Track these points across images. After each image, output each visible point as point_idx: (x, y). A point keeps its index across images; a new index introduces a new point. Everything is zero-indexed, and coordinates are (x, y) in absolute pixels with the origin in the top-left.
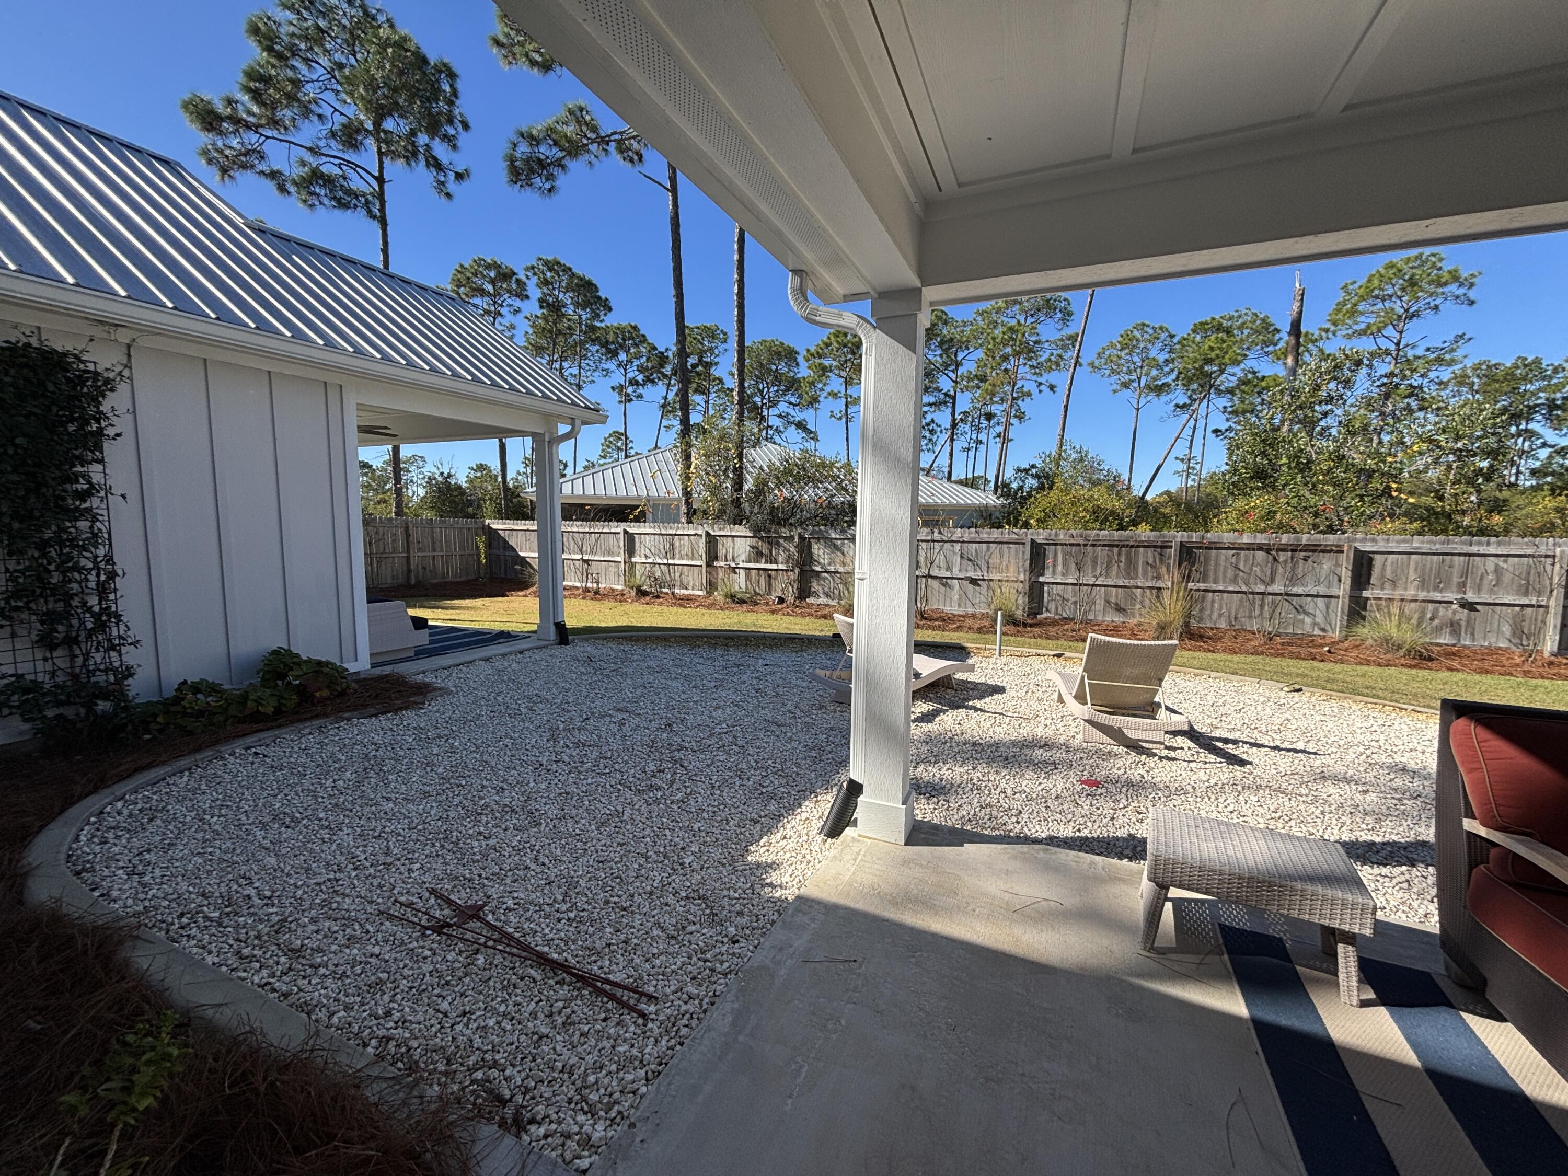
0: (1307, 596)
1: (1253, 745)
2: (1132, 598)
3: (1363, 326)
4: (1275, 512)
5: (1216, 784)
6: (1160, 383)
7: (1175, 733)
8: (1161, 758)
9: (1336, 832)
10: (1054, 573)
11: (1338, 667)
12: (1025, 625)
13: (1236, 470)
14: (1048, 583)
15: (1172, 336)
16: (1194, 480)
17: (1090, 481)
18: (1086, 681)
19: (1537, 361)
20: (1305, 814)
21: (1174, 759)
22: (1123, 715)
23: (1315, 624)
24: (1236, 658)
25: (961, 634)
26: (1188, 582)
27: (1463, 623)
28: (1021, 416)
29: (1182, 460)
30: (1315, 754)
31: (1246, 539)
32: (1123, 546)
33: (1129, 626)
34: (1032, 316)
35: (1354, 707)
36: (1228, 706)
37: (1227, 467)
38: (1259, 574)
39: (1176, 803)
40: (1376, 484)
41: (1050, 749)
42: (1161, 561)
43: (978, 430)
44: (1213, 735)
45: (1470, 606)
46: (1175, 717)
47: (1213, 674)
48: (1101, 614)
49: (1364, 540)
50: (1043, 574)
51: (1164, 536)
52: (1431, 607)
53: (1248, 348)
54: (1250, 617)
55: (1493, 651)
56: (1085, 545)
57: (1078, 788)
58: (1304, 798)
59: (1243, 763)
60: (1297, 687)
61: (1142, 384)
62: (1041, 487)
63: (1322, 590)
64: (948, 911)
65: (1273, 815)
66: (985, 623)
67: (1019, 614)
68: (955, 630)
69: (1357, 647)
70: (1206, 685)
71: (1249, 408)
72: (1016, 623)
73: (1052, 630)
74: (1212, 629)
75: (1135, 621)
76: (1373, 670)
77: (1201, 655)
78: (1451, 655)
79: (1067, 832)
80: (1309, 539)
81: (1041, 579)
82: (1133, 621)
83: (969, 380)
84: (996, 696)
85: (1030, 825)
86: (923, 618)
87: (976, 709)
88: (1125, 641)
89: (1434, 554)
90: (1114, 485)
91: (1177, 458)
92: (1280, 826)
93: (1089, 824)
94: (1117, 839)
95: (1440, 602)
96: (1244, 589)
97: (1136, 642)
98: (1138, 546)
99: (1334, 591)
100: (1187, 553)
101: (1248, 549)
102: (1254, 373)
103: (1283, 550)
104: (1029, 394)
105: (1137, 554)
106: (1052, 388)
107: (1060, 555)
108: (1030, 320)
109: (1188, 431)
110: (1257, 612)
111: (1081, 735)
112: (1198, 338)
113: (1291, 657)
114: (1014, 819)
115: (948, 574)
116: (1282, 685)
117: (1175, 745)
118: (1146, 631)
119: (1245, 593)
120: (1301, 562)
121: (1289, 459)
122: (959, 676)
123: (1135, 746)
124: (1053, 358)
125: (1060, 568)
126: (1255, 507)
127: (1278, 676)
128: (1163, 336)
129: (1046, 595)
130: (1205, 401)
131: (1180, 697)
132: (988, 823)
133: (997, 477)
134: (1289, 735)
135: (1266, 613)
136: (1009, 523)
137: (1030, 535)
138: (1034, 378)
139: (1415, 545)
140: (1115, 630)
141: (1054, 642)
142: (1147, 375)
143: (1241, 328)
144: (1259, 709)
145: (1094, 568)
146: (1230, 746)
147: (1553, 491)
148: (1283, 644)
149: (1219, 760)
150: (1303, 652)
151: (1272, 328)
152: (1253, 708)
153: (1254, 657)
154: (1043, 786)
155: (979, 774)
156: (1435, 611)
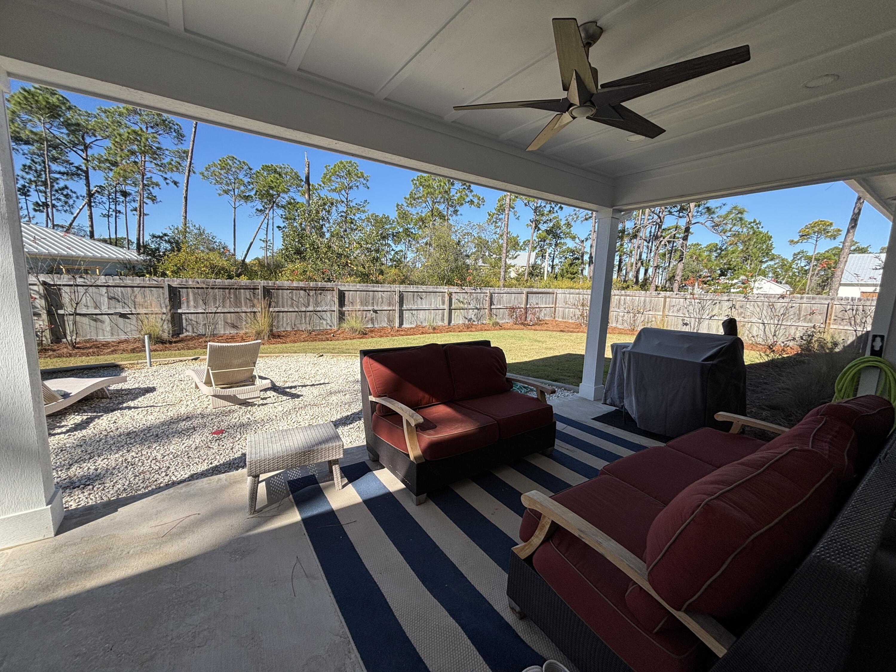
0: (323, 311)
1: (302, 386)
2: (240, 318)
3: (334, 187)
4: (307, 271)
5: (287, 411)
6: (247, 195)
7: (266, 390)
8: (259, 406)
9: (335, 416)
10: (188, 306)
11: (337, 342)
12: (171, 343)
13: (287, 249)
14: (185, 313)
15: (251, 169)
16: (270, 253)
17: (207, 248)
18: (210, 372)
19: (388, 217)
20: (324, 412)
21: (267, 404)
22: (238, 387)
23: (327, 323)
24: (296, 345)
25: (115, 356)
26: (269, 307)
27: (374, 318)
28: (153, 199)
29: (263, 241)
30: (328, 383)
31: (295, 284)
32: (231, 289)
33: (241, 335)
34: (152, 127)
35: (342, 359)
36: (292, 369)
37: (283, 247)
38: (302, 302)
39: (267, 427)
40: (343, 260)
41: (191, 420)
42: (254, 296)
43: (116, 202)
44: (285, 386)
45: (375, 311)
46: (264, 382)
47: (285, 355)
48: (221, 330)
49: (341, 285)
50: (180, 308)
51: (254, 283)
52: (365, 312)
53: (290, 186)
54: (301, 324)
55: (383, 328)
56: (207, 288)
57: (210, 438)
58: (324, 405)
59: (298, 396)
60: (321, 354)
61: (236, 194)
62: (172, 250)
63: (328, 308)
64: (104, 566)
65: (312, 417)
66: (137, 345)
67: (165, 336)
68: (109, 353)
69: (343, 332)
70: (282, 361)
71: (293, 217)
72: (163, 342)
73: (191, 344)
74: (284, 331)
75: (244, 332)
76: (349, 341)
77: (279, 346)
78: (372, 331)
79: (204, 467)
80: (321, 285)
81: (180, 311)
82: (242, 332)
83: (100, 161)
84: (148, 395)
85: (176, 473)
86: (74, 347)
87: (130, 408)
88: (239, 344)
89: (364, 291)
90: (223, 251)
91: (260, 240)
92: (314, 421)
93: (218, 457)
94: (235, 459)
95: (367, 311)
96: (297, 310)
97: (245, 343)
98: (240, 289)
99: (333, 309)
100: (267, 292)
101: (296, 290)
102: (294, 200)
103: (311, 290)
104: (157, 185)
105: (240, 293)
106: (175, 183)
107: (191, 295)
108: (150, 130)
109: (264, 226)
110: (304, 321)
111: (211, 405)
112: (265, 174)
113: (319, 341)
114: (164, 474)
115: (97, 311)
116: (315, 355)
117: (266, 396)
118: (250, 336)
119: (297, 312)
120: (319, 295)
121: (310, 245)
122: (113, 387)
123: (245, 403)
124: (173, 163)
125: (192, 303)
126: (297, 269)
127: (313, 351)
128: (246, 167)
129: (184, 321)
130: (272, 210)
131: (269, 370)
132: (142, 485)
133: (138, 240)
134: (318, 378)
135: (308, 322)
136: (150, 273)
137: (166, 282)
138: (160, 173)
139: (358, 287)
140: (232, 339)
141: (193, 351)
142: (238, 188)
143: (286, 174)
144: (306, 368)
145: (215, 303)
146: (293, 389)
147: (395, 267)
148: (316, 335)
149: (288, 398)
150: (324, 337)
151: (300, 178)
152: (303, 368)
153: (303, 343)
154: (185, 445)
155: (133, 454)
156: (366, 314)
